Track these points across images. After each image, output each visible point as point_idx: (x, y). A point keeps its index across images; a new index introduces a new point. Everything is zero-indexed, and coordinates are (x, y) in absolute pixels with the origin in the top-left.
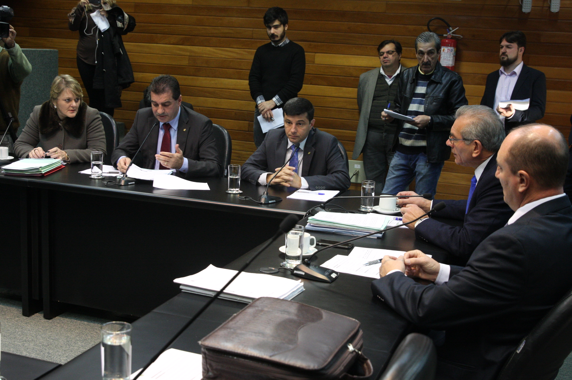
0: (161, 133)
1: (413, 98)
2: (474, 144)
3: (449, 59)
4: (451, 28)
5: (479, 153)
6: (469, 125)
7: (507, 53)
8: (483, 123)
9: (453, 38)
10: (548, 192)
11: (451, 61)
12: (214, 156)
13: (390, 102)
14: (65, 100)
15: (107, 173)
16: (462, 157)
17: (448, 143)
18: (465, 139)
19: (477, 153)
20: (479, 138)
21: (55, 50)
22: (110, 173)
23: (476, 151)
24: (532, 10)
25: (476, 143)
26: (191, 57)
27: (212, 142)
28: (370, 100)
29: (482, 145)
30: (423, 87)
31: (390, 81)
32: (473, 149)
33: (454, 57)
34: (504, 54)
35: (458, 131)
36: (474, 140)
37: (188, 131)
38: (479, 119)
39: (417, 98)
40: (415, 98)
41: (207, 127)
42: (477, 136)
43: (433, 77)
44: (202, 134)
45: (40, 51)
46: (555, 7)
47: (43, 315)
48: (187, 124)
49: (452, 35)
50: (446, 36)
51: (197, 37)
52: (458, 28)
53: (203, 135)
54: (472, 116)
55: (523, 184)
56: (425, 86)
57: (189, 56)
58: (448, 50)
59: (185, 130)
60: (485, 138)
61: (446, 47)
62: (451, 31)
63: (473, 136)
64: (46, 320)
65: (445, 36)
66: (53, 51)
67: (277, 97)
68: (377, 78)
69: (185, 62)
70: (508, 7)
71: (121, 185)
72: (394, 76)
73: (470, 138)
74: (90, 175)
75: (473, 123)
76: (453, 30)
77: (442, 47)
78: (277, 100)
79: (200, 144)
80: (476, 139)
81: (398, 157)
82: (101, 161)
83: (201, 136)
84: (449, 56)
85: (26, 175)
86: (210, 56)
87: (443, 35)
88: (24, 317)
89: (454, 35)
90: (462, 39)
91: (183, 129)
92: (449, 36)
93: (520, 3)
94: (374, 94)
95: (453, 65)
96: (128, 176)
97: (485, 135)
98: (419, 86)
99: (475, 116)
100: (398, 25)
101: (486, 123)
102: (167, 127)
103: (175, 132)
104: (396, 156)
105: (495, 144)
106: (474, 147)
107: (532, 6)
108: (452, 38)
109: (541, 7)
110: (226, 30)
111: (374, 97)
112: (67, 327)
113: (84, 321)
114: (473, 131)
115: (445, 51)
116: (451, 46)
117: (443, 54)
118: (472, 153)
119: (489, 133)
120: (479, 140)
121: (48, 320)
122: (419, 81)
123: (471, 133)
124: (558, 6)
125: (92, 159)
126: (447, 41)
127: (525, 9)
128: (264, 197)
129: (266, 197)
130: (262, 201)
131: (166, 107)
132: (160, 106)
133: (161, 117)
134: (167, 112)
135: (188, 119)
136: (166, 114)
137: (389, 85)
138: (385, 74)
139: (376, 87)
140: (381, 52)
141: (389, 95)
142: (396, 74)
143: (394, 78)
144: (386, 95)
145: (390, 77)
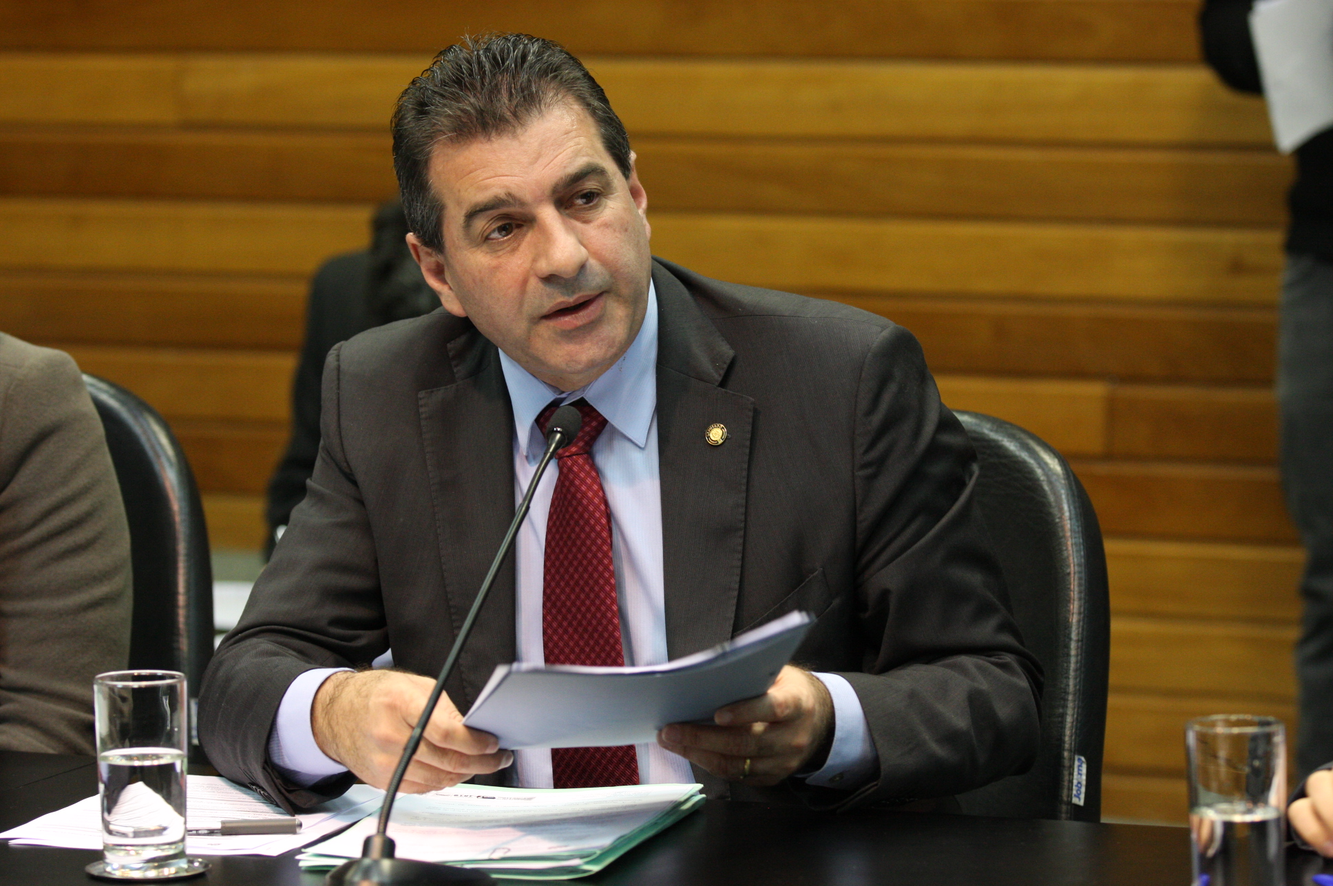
15: (211, 832)
22: (228, 830)
44: (867, 451)
48: (723, 384)
53: (874, 454)
59: (716, 434)
74: (96, 856)
82: (172, 746)
91: (705, 432)
96: (400, 853)
125: (101, 726)
131: (586, 222)
132: (549, 214)
133: (568, 321)
134: (604, 262)
135: (727, 351)
136: (597, 276)
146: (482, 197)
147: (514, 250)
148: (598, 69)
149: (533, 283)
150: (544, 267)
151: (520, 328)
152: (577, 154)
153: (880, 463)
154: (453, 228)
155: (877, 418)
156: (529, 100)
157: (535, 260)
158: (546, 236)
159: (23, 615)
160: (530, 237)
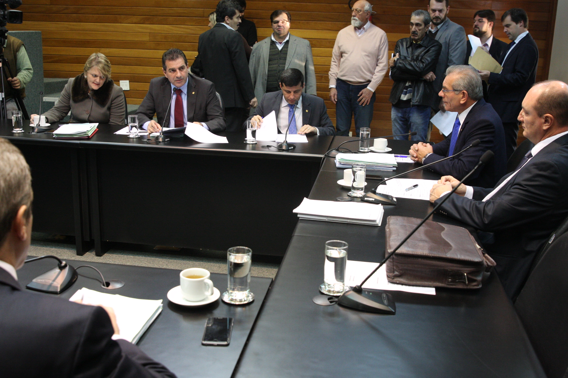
0: (174, 97)
2: (461, 94)
5: (465, 101)
6: (458, 79)
7: (478, 26)
8: (468, 77)
10: (563, 129)
12: (219, 113)
14: (93, 75)
16: (451, 104)
17: (441, 94)
18: (455, 90)
19: (464, 100)
20: (466, 88)
21: (39, 31)
23: (464, 99)
25: (463, 92)
26: (151, 34)
27: (216, 102)
28: (266, 63)
29: (468, 94)
32: (461, 97)
34: (476, 26)
35: (449, 84)
36: (462, 90)
37: (197, 94)
38: (465, 74)
41: (212, 89)
42: (464, 87)
45: (28, 33)
47: (94, 253)
48: (194, 88)
51: (155, 17)
54: (459, 73)
55: (547, 124)
57: (150, 33)
59: (193, 93)
60: (470, 88)
63: (461, 88)
64: (98, 257)
66: (38, 32)
68: (269, 44)
69: (146, 38)
71: (160, 142)
72: (284, 42)
73: (459, 89)
74: (128, 135)
75: (461, 78)
79: (207, 103)
80: (463, 89)
83: (208, 97)
85: (75, 138)
86: (168, 33)
88: (78, 256)
91: (192, 93)
94: (269, 57)
97: (470, 86)
99: (462, 73)
101: (471, 78)
102: (179, 92)
103: (185, 96)
105: (477, 93)
106: (462, 96)
110: (180, 10)
111: (269, 61)
112: (118, 261)
113: (129, 255)
114: (461, 84)
118: (460, 101)
119: (473, 85)
120: (466, 91)
121: (99, 257)
123: (459, 85)
128: (284, 145)
129: (286, 145)
130: (284, 148)
131: (182, 71)
132: (178, 70)
133: (178, 81)
134: (183, 76)
135: (195, 84)
136: (182, 77)
137: (280, 50)
138: (275, 41)
139: (270, 51)
140: (276, 21)
141: (280, 59)
142: (285, 41)
143: (284, 44)
144: (278, 59)
145: (280, 43)
146: (171, 68)
147: (173, 73)
148: (184, 52)
149: (175, 77)
150: (177, 76)
151: (173, 81)
152: (182, 64)
153: (210, 97)
154: (167, 70)
155: (210, 92)
156: (177, 57)
157: (176, 75)
158: (177, 73)
159: (112, 115)
160: (175, 73)
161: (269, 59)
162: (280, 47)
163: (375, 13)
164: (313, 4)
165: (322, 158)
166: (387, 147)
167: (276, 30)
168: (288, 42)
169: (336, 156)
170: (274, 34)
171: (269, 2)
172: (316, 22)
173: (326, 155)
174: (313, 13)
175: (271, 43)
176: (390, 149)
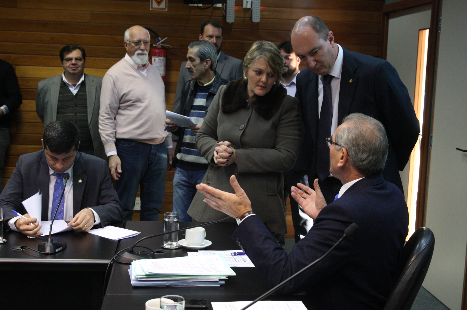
1: (192, 111)
2: (341, 152)
3: (160, 69)
4: (160, 38)
9: (163, 48)
11: (162, 71)
13: (78, 114)
23: (342, 160)
24: (235, 20)
28: (53, 112)
30: (202, 99)
31: (75, 89)
32: (341, 157)
33: (165, 67)
39: (196, 111)
40: (194, 111)
43: (212, 89)
46: (256, 17)
49: (161, 45)
50: (156, 46)
52: (166, 38)
56: (204, 98)
58: (159, 60)
61: (156, 57)
62: (160, 41)
65: (154, 46)
67: (5, 106)
68: (59, 86)
70: (213, 17)
76: (162, 40)
77: (153, 57)
78: (5, 108)
81: (179, 174)
84: (160, 66)
87: (152, 45)
89: (163, 45)
90: (171, 49)
92: (159, 46)
93: (224, 13)
94: (58, 105)
95: (165, 75)
98: (197, 98)
100: (105, 36)
104: (177, 174)
106: (341, 155)
107: (235, 17)
108: (161, 48)
109: (243, 17)
111: (58, 109)
115: (156, 61)
116: (161, 56)
117: (154, 64)
122: (198, 93)
124: (258, 16)
126: (157, 51)
127: (229, 19)
128: (48, 246)
129: (51, 245)
130: (48, 250)
137: (74, 94)
138: (68, 82)
139: (59, 97)
140: (68, 58)
141: (76, 106)
142: (80, 82)
143: (79, 87)
144: (73, 107)
145: (74, 85)
161: (58, 106)
162: (74, 91)
163: (170, 47)
164: (90, 35)
165: (108, 264)
166: (206, 238)
167: (69, 69)
168: (83, 83)
169: (132, 263)
170: (64, 73)
171: (31, 33)
172: (94, 58)
173: (113, 260)
174: (90, 46)
175: (61, 85)
176: (209, 243)
